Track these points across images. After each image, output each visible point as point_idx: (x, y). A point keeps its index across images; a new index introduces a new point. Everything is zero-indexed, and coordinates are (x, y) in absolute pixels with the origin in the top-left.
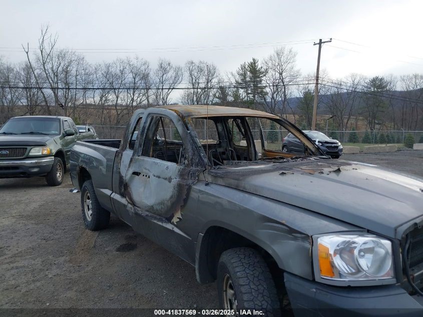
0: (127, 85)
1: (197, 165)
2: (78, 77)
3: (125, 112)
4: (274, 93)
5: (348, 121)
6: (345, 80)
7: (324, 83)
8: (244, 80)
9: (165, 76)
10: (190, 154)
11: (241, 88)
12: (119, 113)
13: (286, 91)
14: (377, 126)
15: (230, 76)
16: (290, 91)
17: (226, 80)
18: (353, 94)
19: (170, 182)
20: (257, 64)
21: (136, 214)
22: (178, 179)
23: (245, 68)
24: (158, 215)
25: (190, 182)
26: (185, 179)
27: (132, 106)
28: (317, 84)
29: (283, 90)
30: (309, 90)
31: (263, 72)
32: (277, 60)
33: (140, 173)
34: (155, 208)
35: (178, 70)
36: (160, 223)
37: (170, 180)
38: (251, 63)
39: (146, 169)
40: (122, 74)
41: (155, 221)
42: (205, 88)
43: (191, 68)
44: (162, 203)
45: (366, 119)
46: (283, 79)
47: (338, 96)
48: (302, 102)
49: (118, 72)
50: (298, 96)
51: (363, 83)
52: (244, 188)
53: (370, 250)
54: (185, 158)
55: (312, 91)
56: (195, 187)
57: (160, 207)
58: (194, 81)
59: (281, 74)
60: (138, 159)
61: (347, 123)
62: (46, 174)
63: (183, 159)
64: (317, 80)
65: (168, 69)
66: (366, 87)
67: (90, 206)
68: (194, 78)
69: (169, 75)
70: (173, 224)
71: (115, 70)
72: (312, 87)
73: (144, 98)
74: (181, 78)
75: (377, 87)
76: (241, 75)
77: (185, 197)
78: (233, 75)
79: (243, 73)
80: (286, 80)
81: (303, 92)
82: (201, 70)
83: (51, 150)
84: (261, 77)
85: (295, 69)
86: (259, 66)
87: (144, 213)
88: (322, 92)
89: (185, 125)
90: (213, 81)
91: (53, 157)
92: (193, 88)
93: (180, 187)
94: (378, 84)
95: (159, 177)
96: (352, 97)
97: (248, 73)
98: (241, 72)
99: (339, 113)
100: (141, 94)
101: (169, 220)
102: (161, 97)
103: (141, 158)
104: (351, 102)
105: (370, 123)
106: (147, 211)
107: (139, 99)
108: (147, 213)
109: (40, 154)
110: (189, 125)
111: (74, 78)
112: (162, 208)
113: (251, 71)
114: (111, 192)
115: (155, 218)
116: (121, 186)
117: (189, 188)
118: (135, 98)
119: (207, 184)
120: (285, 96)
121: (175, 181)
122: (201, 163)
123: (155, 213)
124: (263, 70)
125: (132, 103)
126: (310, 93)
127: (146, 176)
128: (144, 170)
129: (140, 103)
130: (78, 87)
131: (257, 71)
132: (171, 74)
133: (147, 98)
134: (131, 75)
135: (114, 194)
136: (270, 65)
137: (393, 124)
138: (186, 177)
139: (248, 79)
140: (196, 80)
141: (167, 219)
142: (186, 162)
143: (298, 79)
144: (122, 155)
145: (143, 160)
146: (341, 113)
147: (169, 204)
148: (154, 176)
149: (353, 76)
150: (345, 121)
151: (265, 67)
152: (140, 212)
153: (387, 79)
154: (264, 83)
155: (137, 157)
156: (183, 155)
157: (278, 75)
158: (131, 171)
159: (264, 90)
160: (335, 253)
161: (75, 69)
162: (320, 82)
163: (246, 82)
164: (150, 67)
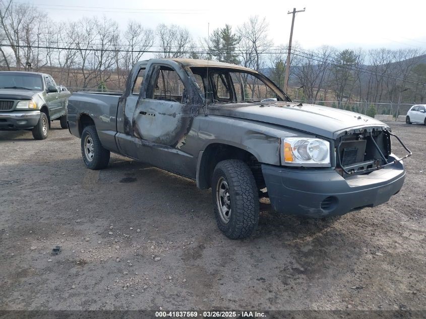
0: (95, 48)
1: (198, 102)
2: (40, 36)
3: (93, 76)
4: (247, 62)
5: (317, 93)
6: (316, 52)
7: (296, 53)
8: (217, 46)
9: (135, 39)
10: (191, 94)
11: (215, 56)
12: (86, 77)
13: (259, 61)
14: (344, 99)
15: (203, 42)
16: (263, 61)
17: (199, 46)
18: (323, 66)
19: (174, 117)
20: (229, 31)
21: (144, 145)
22: (181, 115)
23: (218, 34)
24: (163, 144)
25: (192, 115)
26: (187, 114)
27: (100, 70)
28: (289, 53)
29: (256, 59)
30: (281, 60)
31: (236, 40)
32: (251, 28)
33: (146, 113)
34: (161, 139)
35: (149, 33)
36: (166, 150)
37: (174, 115)
38: (225, 30)
39: (151, 109)
40: (89, 34)
41: (161, 149)
42: (177, 53)
43: (163, 31)
44: (167, 134)
45: (335, 91)
46: (256, 48)
47: (309, 67)
48: (273, 73)
49: (85, 32)
50: (271, 67)
51: (333, 55)
52: (235, 115)
53: (316, 147)
54: (187, 98)
55: (284, 62)
56: (197, 118)
57: (166, 138)
58: (166, 45)
59: (254, 42)
60: (144, 101)
61: (317, 95)
62: (33, 127)
63: (185, 99)
64: (290, 49)
65: (138, 31)
66: (337, 60)
67: (91, 149)
68: (166, 42)
69: (140, 38)
70: (178, 149)
71: (82, 30)
72: (284, 57)
73: (113, 61)
74: (152, 41)
75: (347, 60)
76: (214, 41)
77: (188, 127)
78: (206, 41)
79: (216, 39)
80: (260, 49)
81: (275, 62)
82: (173, 34)
83: (37, 105)
84: (235, 44)
85: (269, 38)
86: (232, 34)
87: (151, 144)
88: (294, 64)
89: (186, 72)
90: (186, 45)
91: (39, 111)
92: (165, 52)
93: (183, 120)
94: (348, 57)
95: (164, 114)
96: (322, 68)
97: (222, 40)
98: (214, 38)
99: (309, 85)
100: (109, 58)
101: (174, 146)
102: (131, 61)
103: (147, 100)
104: (321, 74)
105: (338, 96)
106: (154, 142)
107: (107, 63)
108: (154, 144)
109: (27, 107)
110: (188, 73)
111: (36, 37)
112: (167, 138)
113: (224, 38)
114: (115, 133)
115: (161, 147)
116: (126, 126)
117: (192, 120)
118: (103, 61)
119: (206, 116)
120: (258, 65)
121: (179, 116)
122: (199, 101)
123: (161, 143)
124: (236, 37)
125: (100, 66)
126: (282, 63)
127: (152, 115)
128: (150, 110)
129: (108, 67)
130: (40, 46)
131: (230, 38)
132: (141, 37)
133: (117, 61)
134: (99, 37)
135: (118, 134)
136: (244, 33)
137: (359, 97)
138: (189, 113)
139: (221, 46)
140: (168, 44)
141: (171, 146)
142: (188, 101)
143: (271, 48)
144: (126, 100)
145: (149, 102)
146: (312, 84)
147: (174, 134)
148: (160, 114)
149: (325, 48)
150: (315, 93)
151: (239, 35)
152: (147, 144)
153: (356, 53)
154: (237, 51)
155: (143, 100)
156: (185, 96)
157: (251, 44)
158: (138, 111)
159: (237, 58)
160: (295, 149)
161: (36, 27)
162: (292, 51)
163: (219, 50)
164: (118, 29)
